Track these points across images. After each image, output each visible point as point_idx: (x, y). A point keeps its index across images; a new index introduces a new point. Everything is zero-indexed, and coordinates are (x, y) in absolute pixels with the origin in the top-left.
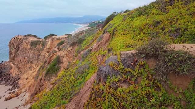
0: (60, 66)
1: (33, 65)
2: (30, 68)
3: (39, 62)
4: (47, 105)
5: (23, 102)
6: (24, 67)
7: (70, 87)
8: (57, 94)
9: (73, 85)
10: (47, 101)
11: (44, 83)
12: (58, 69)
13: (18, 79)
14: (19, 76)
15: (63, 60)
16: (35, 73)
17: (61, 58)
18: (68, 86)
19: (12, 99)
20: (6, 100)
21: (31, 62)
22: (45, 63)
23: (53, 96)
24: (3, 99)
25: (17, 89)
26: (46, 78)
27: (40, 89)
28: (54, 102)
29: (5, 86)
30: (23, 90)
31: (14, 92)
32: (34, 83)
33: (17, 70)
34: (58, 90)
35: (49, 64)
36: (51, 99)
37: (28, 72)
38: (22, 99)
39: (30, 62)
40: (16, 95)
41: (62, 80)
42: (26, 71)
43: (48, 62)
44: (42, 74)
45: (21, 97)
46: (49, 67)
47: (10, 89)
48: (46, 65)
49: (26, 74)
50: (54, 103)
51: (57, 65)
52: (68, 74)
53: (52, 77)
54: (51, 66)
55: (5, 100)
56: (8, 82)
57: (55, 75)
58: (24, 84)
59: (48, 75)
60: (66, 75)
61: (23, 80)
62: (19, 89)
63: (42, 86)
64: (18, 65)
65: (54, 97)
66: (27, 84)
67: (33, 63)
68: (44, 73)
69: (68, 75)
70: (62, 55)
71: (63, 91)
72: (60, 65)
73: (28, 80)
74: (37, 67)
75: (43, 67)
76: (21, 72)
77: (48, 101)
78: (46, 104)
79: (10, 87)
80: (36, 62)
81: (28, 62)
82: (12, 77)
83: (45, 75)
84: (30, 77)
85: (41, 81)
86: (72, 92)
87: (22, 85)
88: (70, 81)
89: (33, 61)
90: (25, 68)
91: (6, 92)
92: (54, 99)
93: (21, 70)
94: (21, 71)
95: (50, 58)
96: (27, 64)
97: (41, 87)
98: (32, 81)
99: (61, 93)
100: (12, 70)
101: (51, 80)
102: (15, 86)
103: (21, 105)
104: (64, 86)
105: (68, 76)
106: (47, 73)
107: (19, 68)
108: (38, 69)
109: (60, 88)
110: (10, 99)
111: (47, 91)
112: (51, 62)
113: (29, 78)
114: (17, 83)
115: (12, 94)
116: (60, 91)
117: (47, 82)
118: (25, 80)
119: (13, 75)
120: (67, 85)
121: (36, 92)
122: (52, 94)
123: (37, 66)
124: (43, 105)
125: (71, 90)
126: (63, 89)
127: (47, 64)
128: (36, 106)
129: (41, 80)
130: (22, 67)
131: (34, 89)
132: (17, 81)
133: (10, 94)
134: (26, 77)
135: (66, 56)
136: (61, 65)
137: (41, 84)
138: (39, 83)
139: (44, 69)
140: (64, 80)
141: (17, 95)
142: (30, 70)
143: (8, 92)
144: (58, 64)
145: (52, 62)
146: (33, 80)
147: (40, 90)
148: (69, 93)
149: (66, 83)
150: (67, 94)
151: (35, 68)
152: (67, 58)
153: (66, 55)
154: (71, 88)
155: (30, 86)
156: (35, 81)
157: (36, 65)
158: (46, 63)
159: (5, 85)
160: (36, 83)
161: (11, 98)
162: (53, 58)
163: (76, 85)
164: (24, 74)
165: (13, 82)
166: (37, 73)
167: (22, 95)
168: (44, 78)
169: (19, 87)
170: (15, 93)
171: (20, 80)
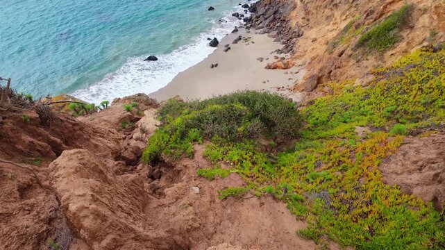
0: (401, 36)
1: (336, 14)
2: (327, 18)
3: (352, 9)
4: (347, 112)
5: (291, 85)
6: (317, 13)
7: (423, 101)
8: (378, 102)
9: (434, 101)
10: (350, 105)
11: (344, 63)
12: (393, 42)
13: (299, 36)
14: (303, 29)
15: (418, 19)
16: (335, 34)
17: (415, 14)
18: (415, 97)
19: (278, 70)
20: (269, 67)
21: (336, 5)
22: (368, 15)
23: (366, 101)
24: (265, 63)
25: (289, 55)
26: (354, 54)
27: (331, 71)
28: (365, 115)
29: (275, 41)
30: (299, 62)
31: (284, 58)
32: (323, 56)
33: (303, 16)
34: (385, 95)
35: (375, 20)
36: (361, 105)
37: (320, 27)
38: (291, 76)
39: (333, 6)
40: (285, 64)
41: (408, 75)
42: (318, 23)
43: (375, 15)
44: (349, 40)
45: (292, 73)
46: (372, 29)
47: (279, 50)
48: (366, 23)
49: (315, 29)
50: (364, 118)
51: (395, 31)
52: (431, 66)
53: (369, 57)
54: (378, 28)
55: (266, 68)
56: (280, 36)
57: (378, 54)
58: (306, 49)
59: (362, 48)
60: (425, 66)
61: (305, 41)
62: (294, 57)
63: (339, 67)
64: (308, 5)
65: (369, 104)
66: (311, 52)
67: (339, 8)
68: (355, 41)
69: (429, 68)
70: (421, 6)
71: (396, 100)
72: (402, 33)
73: (315, 45)
74: (345, 19)
75: (359, 24)
76: (307, 23)
77: (353, 105)
78: (346, 109)
79: (281, 47)
80: (347, 7)
81: (330, 4)
82: (290, 28)
83: (356, 46)
84: (321, 39)
85: (340, 55)
86: (421, 116)
87: (301, 49)
88: (428, 85)
89: (340, 3)
90: (319, 17)
91: (271, 53)
92: (368, 108)
93: (310, 16)
94: (308, 20)
95: (385, 7)
96: (326, 7)
97: (335, 68)
98: (321, 49)
99: (388, 104)
100: (294, 14)
101: (365, 62)
102: (289, 48)
103: (285, 87)
104: (405, 92)
105: (430, 71)
106: (362, 44)
107: (307, 12)
108: (343, 25)
109: (393, 92)
110: (273, 69)
111: (355, 85)
112: (384, 17)
113: (319, 40)
114: (294, 43)
115: (279, 61)
116: (388, 99)
117: (352, 61)
118: (310, 41)
119: (293, 24)
120: (414, 92)
121: (320, 75)
122: (368, 96)
123: (344, 17)
124: (339, 108)
125: (421, 109)
126: (399, 96)
127: (372, 20)
128: (325, 104)
129: (342, 54)
130: (314, 11)
131: (318, 67)
132: (295, 39)
133: (276, 60)
134: (314, 36)
135: (433, 10)
136: (404, 34)
137: (337, 63)
138: (335, 59)
139: (359, 30)
140: (411, 76)
141: (286, 67)
142: (326, 22)
143: (275, 54)
144: (399, 27)
145: (386, 18)
146: (325, 47)
147: (332, 74)
148: (412, 113)
149: (416, 86)
150: (406, 112)
151: (339, 21)
152: (435, 17)
153: (436, 7)
154: (425, 105)
155: (313, 59)
156: (326, 51)
157: (343, 14)
158: (369, 18)
159: (273, 39)
160: (327, 56)
161: (275, 68)
162: (392, 8)
163: (440, 104)
164: (312, 28)
165: (288, 38)
166: (338, 35)
167: (294, 69)
168: (350, 53)
169: (294, 53)
170: (285, 61)
171: (300, 39)
